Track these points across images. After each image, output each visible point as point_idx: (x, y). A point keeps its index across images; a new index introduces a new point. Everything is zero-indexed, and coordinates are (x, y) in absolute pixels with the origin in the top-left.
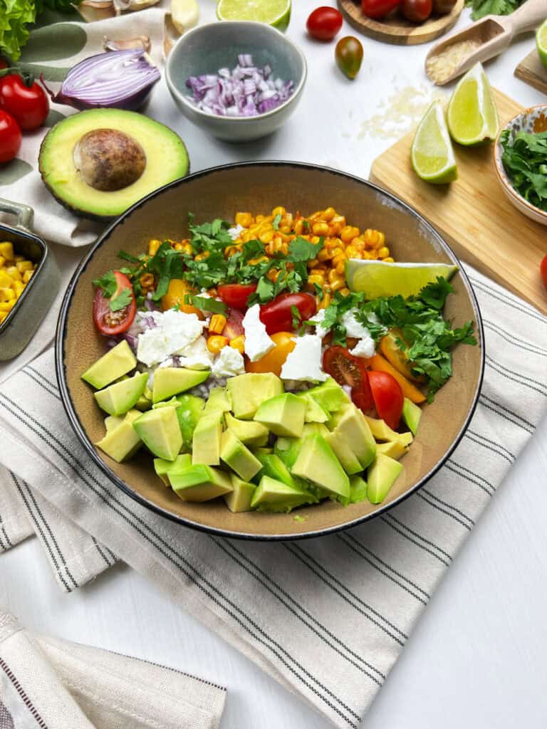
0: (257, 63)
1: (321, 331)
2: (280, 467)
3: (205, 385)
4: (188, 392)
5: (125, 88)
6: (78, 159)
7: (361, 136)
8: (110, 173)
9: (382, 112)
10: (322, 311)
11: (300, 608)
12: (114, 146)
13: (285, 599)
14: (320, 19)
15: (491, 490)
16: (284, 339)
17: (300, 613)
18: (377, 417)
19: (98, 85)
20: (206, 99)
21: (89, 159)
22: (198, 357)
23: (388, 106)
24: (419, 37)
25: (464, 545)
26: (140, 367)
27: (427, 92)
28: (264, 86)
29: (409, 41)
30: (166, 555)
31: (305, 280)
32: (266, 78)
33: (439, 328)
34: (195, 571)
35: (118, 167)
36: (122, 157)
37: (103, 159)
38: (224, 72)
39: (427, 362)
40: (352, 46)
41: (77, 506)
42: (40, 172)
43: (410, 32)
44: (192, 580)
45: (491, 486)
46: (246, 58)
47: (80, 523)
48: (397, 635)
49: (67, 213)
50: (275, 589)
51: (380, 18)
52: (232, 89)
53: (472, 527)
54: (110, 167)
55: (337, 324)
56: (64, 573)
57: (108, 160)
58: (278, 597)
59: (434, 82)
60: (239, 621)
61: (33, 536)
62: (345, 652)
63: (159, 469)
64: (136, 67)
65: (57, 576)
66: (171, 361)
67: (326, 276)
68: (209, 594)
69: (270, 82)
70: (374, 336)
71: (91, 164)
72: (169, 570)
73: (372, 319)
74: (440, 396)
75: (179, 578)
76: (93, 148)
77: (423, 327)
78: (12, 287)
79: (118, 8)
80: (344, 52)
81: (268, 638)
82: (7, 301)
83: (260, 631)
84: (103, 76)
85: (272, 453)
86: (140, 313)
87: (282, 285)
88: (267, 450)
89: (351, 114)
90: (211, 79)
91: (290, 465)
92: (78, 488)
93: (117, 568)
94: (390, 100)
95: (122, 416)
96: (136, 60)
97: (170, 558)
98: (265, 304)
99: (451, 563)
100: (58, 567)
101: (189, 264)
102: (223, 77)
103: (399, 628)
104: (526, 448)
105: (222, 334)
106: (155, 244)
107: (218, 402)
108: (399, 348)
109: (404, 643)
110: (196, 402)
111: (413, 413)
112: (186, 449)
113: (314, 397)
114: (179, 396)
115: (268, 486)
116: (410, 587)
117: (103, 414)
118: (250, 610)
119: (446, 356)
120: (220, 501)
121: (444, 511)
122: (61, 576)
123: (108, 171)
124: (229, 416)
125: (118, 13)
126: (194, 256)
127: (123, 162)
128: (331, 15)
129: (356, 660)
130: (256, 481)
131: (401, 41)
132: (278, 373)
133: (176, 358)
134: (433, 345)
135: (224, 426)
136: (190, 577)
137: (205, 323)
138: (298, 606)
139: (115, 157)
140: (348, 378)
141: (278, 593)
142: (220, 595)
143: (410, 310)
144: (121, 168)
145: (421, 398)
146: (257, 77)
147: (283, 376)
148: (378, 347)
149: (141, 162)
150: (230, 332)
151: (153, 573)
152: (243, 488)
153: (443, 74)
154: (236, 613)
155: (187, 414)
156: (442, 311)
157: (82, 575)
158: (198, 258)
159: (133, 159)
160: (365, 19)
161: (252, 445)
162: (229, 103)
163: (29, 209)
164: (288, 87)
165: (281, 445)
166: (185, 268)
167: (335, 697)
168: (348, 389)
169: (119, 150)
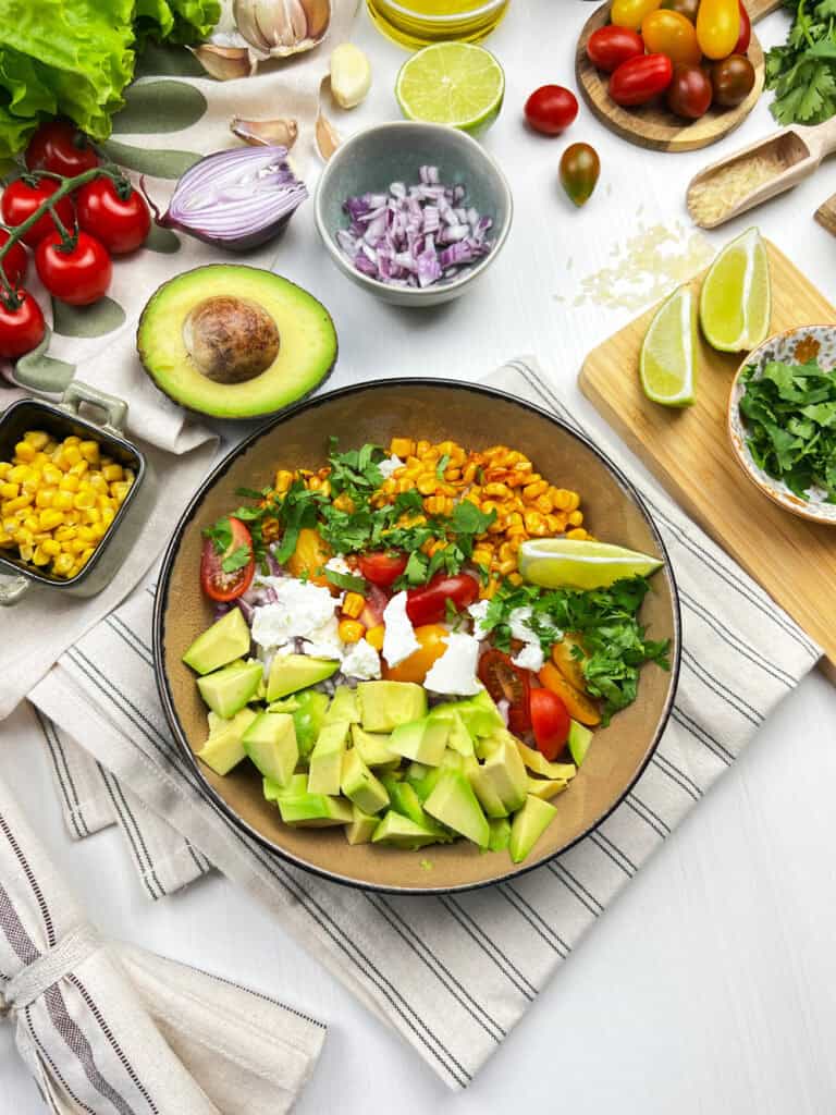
0: (444, 180)
1: (480, 633)
2: (410, 799)
3: (333, 681)
4: (311, 688)
5: (257, 213)
6: (190, 343)
7: (580, 301)
8: (231, 365)
9: (614, 264)
10: (485, 603)
11: (420, 942)
13: (404, 930)
14: (546, 105)
15: (665, 832)
16: (433, 635)
18: (535, 747)
19: (221, 207)
20: (367, 235)
21: (205, 346)
22: (325, 645)
23: (625, 253)
24: (686, 143)
26: (254, 651)
27: (682, 234)
28: (451, 217)
29: (670, 148)
30: (269, 868)
31: (468, 558)
32: (455, 204)
33: (628, 637)
34: (302, 890)
35: (241, 359)
36: (248, 346)
37: (222, 348)
38: (397, 188)
39: (607, 680)
40: (585, 160)
41: (169, 800)
42: (138, 351)
43: (675, 135)
44: (297, 899)
45: (666, 827)
46: (430, 172)
47: (171, 820)
48: (526, 988)
49: (170, 405)
50: (393, 918)
51: (632, 107)
52: (406, 224)
53: (634, 873)
54: (231, 358)
55: (500, 625)
56: (150, 878)
57: (229, 350)
59: (696, 222)
60: (348, 953)
61: (114, 824)
62: (465, 1000)
63: (269, 794)
64: (275, 179)
65: (143, 880)
66: (291, 647)
67: (496, 553)
68: (316, 918)
69: (461, 212)
70: (544, 645)
71: (206, 354)
72: (273, 887)
73: (545, 622)
74: (616, 722)
75: (283, 897)
76: (211, 333)
77: (608, 632)
78: (97, 504)
79: (253, 61)
80: (572, 167)
81: (380, 975)
82: (89, 525)
84: (227, 193)
85: (402, 780)
86: (258, 577)
87: (438, 562)
88: (398, 775)
89: (569, 265)
90: (377, 200)
91: (424, 797)
92: (170, 779)
93: (211, 874)
94: (628, 246)
95: (231, 719)
96: (276, 169)
97: (273, 873)
98: (415, 589)
99: (600, 912)
100: (143, 870)
101: (326, 511)
102: (396, 198)
103: (530, 982)
104: (718, 782)
105: (358, 618)
106: (284, 476)
107: (345, 709)
108: (575, 657)
109: (532, 997)
110: (319, 700)
111: (580, 739)
112: (303, 767)
113: (462, 716)
114: (298, 693)
115: (394, 825)
116: (548, 935)
117: (204, 708)
118: (362, 941)
119: (632, 674)
120: (337, 831)
122: (146, 881)
123: (229, 363)
124: (356, 729)
125: (254, 67)
126: (331, 498)
127: (250, 352)
128: (562, 102)
129: (476, 1011)
130: (382, 814)
131: (660, 147)
132: (420, 682)
133: (299, 641)
134: (617, 659)
135: (349, 744)
136: (296, 896)
137: (339, 602)
138: (417, 939)
139: (238, 347)
140: (508, 691)
141: (397, 923)
142: (329, 919)
143: (595, 607)
144: (246, 360)
145: (594, 720)
146: (443, 203)
147: (427, 685)
148: (548, 659)
150: (368, 617)
151: (253, 887)
152: (365, 823)
153: (710, 213)
154: (345, 943)
155: (306, 719)
156: (637, 612)
157: (170, 881)
158: (338, 502)
159: (263, 346)
160: (613, 107)
161: (378, 771)
162: (400, 245)
163: (122, 404)
164: (485, 228)
165: (415, 773)
166: (320, 517)
167: (446, 1051)
168: (504, 705)
169: (245, 336)
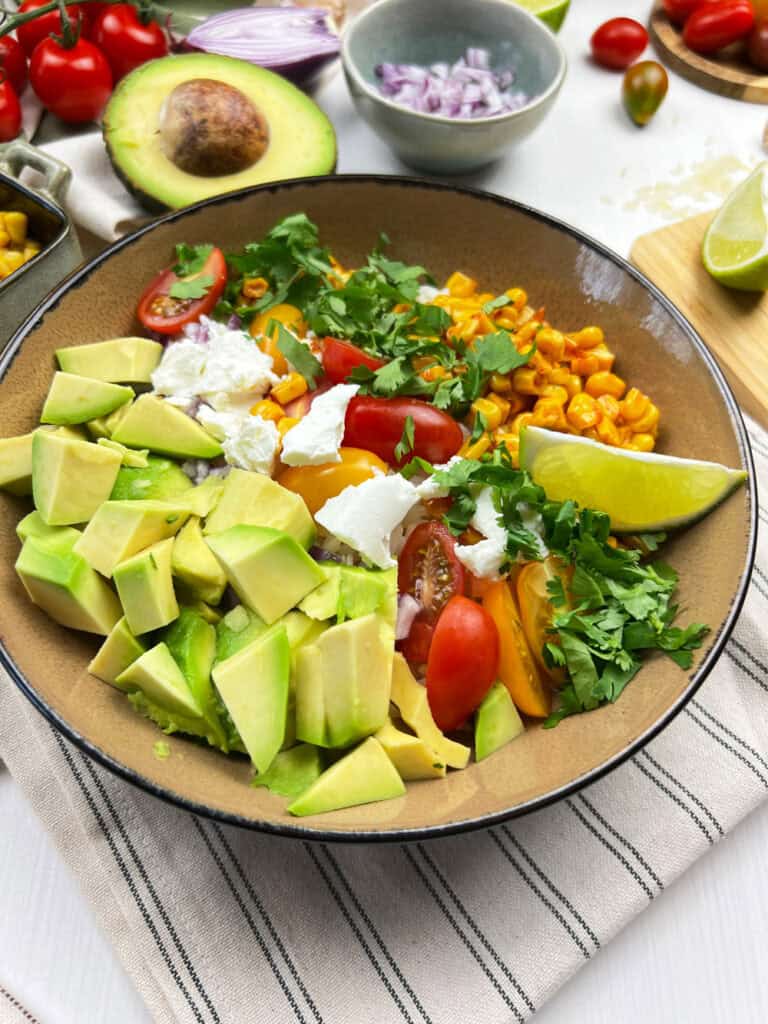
7: (630, 207)
8: (203, 142)
9: (675, 180)
11: (282, 949)
12: (221, 106)
13: (260, 924)
15: (714, 832)
17: (277, 957)
20: (398, 95)
21: (177, 114)
24: (765, 90)
25: (633, 924)
28: (494, 98)
29: (748, 94)
30: (74, 769)
32: (502, 90)
34: (115, 815)
35: (216, 137)
36: (227, 124)
37: (196, 117)
38: (440, 68)
40: (652, 76)
45: (716, 824)
46: (480, 55)
50: (246, 898)
51: (708, 52)
53: (659, 895)
54: (204, 133)
57: (204, 121)
58: (248, 916)
60: (157, 936)
64: (308, 30)
68: (123, 866)
69: (507, 96)
72: (69, 797)
80: (638, 83)
81: (199, 987)
83: (190, 969)
84: (255, 32)
89: (623, 174)
90: (414, 71)
94: (694, 166)
96: (313, 22)
97: (78, 777)
110: (175, 481)
118: (185, 921)
121: (609, 847)
123: (200, 139)
127: (227, 132)
128: (632, 31)
131: (734, 92)
136: (101, 823)
138: (279, 943)
139: (217, 121)
141: (251, 906)
142: (144, 875)
146: (488, 84)
149: (258, 143)
154: (157, 920)
159: (246, 133)
160: (685, 50)
163: (65, 169)
